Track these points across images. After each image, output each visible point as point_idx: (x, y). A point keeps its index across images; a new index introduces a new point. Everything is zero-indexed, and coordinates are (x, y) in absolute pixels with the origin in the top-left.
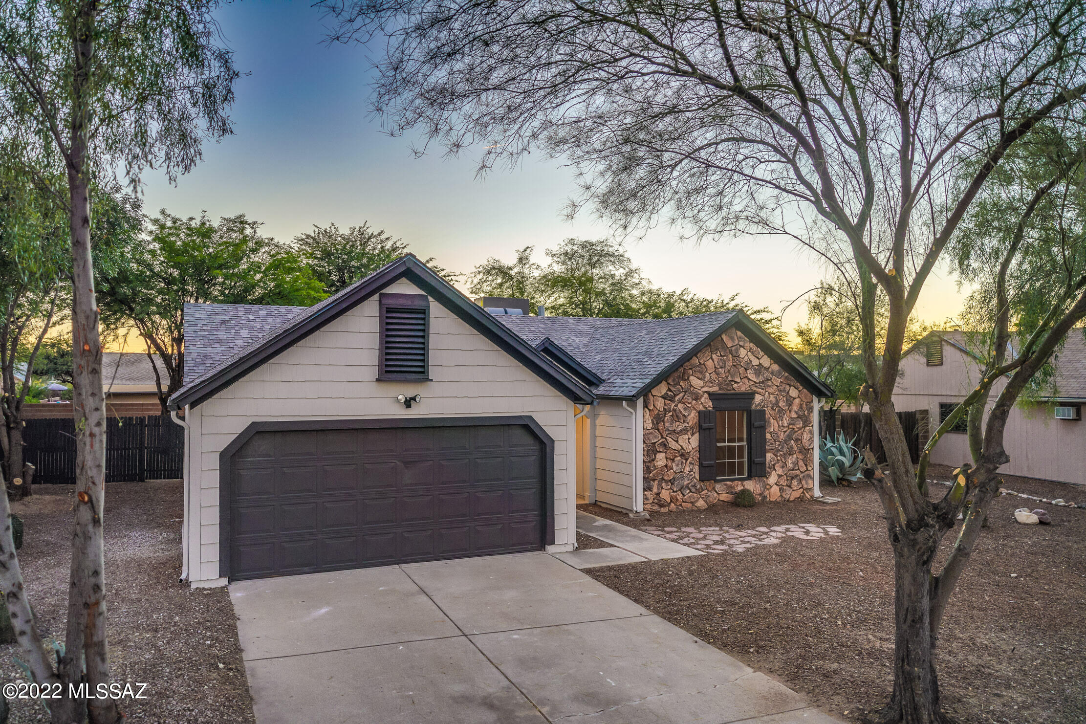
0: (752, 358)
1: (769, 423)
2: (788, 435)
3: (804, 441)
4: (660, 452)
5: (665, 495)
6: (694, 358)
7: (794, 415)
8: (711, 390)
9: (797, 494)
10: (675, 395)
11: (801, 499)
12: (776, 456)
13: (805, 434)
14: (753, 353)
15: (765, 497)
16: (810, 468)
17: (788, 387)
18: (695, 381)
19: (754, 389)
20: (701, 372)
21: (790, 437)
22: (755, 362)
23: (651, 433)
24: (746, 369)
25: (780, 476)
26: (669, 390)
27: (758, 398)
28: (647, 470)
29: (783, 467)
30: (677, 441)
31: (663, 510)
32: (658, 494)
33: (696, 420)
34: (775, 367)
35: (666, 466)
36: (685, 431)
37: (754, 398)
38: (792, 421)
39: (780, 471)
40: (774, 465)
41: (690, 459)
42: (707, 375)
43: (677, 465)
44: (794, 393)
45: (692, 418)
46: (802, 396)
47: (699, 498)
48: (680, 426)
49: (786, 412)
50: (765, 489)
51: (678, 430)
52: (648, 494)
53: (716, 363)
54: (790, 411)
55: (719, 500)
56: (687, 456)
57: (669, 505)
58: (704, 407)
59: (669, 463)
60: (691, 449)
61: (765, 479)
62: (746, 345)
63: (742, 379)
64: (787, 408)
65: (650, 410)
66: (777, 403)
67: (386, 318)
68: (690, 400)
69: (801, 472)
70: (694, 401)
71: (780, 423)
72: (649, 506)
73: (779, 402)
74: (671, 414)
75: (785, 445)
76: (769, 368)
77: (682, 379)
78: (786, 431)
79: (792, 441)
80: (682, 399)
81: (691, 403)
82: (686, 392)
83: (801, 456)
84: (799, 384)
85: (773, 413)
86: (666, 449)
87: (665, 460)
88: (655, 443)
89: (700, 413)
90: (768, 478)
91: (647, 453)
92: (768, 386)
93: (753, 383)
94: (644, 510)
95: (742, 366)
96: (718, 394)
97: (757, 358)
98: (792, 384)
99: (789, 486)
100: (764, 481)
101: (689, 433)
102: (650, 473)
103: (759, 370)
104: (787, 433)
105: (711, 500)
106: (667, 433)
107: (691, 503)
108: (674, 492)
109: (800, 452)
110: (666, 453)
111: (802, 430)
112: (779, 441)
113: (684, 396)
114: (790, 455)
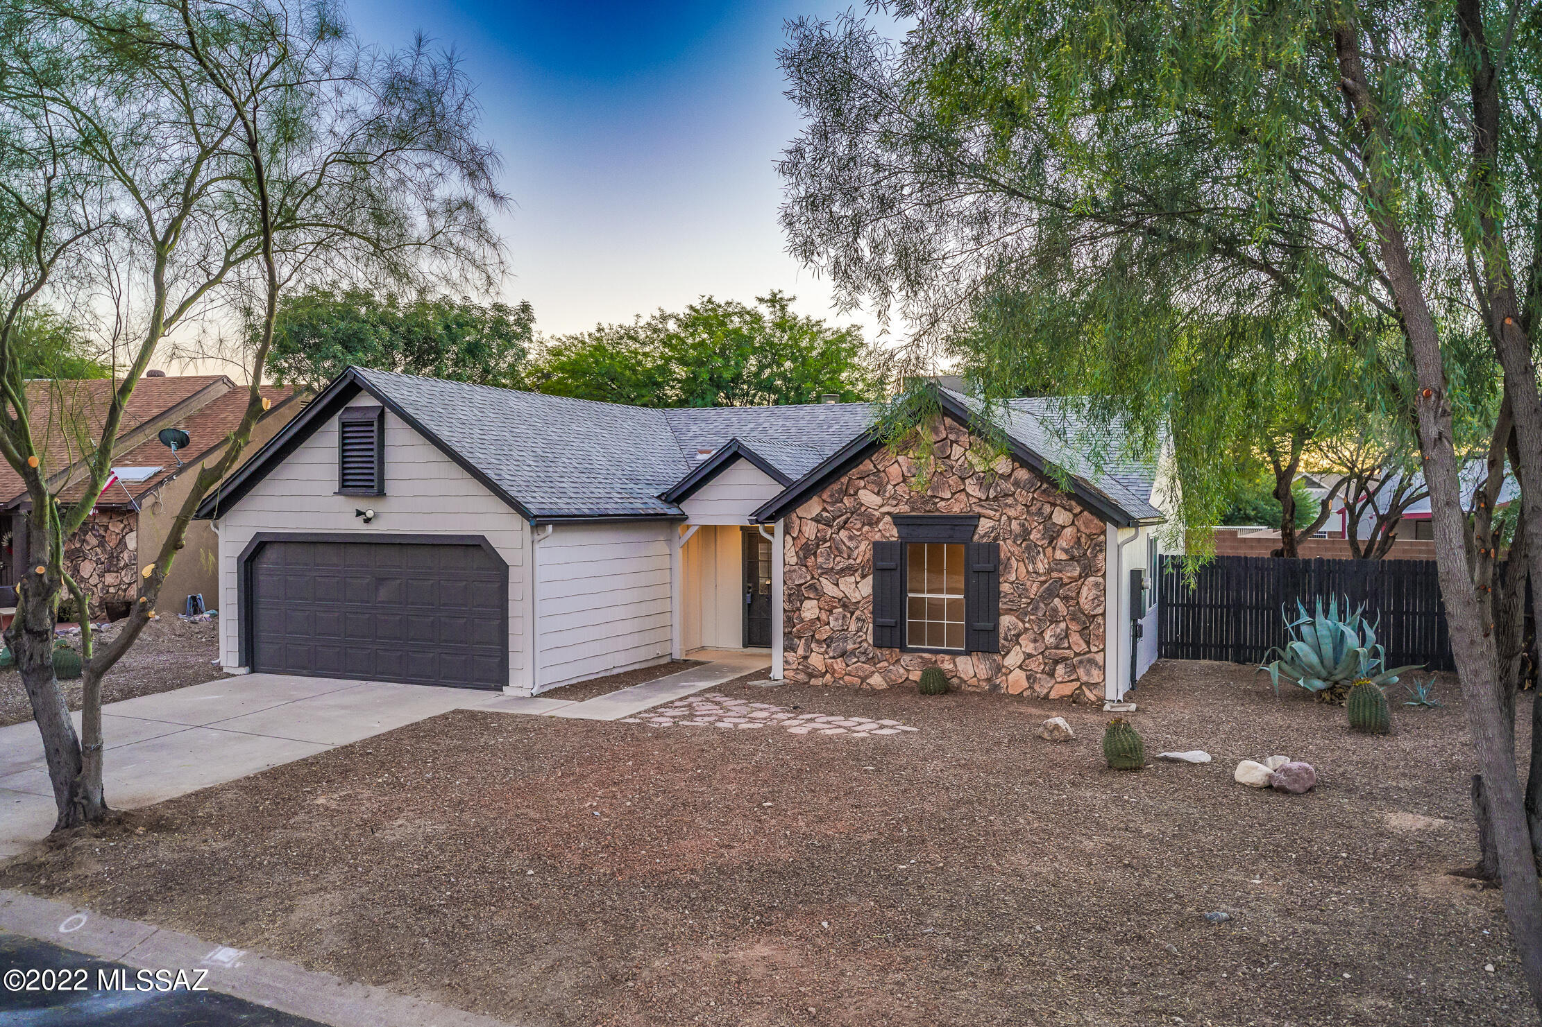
0: (973, 458)
1: (1007, 565)
2: (1048, 589)
3: (1082, 601)
4: (809, 598)
5: (816, 660)
6: (867, 462)
7: (1060, 555)
8: (895, 510)
9: (1068, 689)
10: (834, 519)
11: (1074, 699)
12: (1024, 622)
13: (1084, 591)
14: (976, 452)
15: (997, 687)
16: (1094, 649)
17: (1047, 509)
18: (868, 498)
19: (977, 509)
20: (879, 484)
21: (1050, 594)
22: (981, 466)
23: (794, 571)
26: (825, 509)
27: (984, 525)
28: (789, 622)
29: (1035, 641)
30: (837, 585)
31: (813, 682)
32: (806, 658)
33: (869, 555)
34: (1023, 474)
35: (818, 618)
36: (848, 570)
37: (977, 526)
38: (1056, 566)
39: (1030, 648)
41: (858, 613)
42: (890, 487)
43: (836, 620)
44: (1060, 517)
45: (863, 551)
46: (1080, 523)
47: (873, 673)
48: (841, 563)
49: (1044, 550)
50: (997, 674)
51: (838, 568)
52: (791, 656)
53: (905, 469)
54: (1054, 548)
55: (907, 679)
56: (852, 608)
57: (823, 675)
58: (883, 536)
59: (824, 616)
60: (859, 598)
61: (997, 658)
62: (962, 439)
63: (953, 494)
64: (1045, 542)
65: (794, 539)
66: (1026, 533)
67: (344, 432)
68: (859, 526)
69: (1076, 654)
70: (866, 528)
71: (1030, 567)
72: (791, 674)
73: (1030, 533)
74: (828, 544)
75: (1042, 605)
76: (1010, 475)
77: (846, 493)
78: (1045, 582)
79: (1057, 600)
80: (845, 523)
81: (860, 529)
82: (852, 513)
83: (1074, 627)
84: (1073, 503)
85: (1016, 550)
86: (819, 594)
87: (817, 611)
88: (801, 585)
89: (877, 546)
90: (1004, 657)
91: (789, 598)
92: (1006, 505)
93: (975, 500)
94: (784, 677)
95: (954, 474)
96: (908, 517)
97: (985, 459)
98: (1058, 503)
99: (1048, 674)
100: (994, 660)
101: (856, 574)
102: (795, 626)
103: (989, 478)
104: (1047, 585)
105: (895, 678)
106: (820, 571)
107: (860, 677)
108: (831, 658)
109: (1073, 619)
110: (818, 600)
111: (1080, 582)
112: (1028, 598)
113: (849, 519)
114: (1052, 622)
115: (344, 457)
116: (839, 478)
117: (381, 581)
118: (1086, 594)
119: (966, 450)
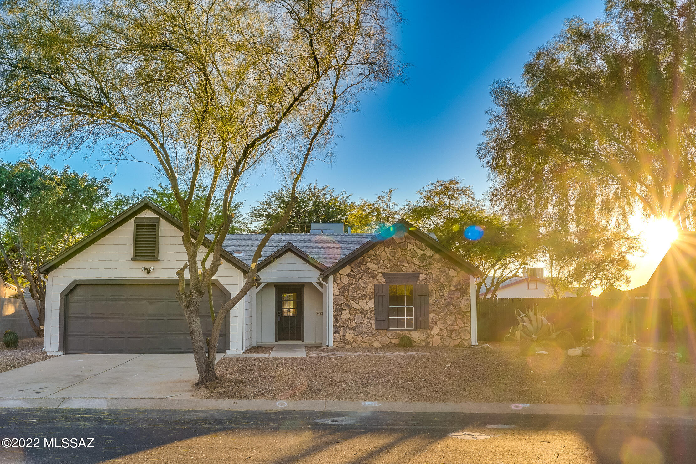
0: (417, 249)
1: (432, 293)
2: (448, 302)
3: (462, 306)
4: (345, 310)
5: (349, 337)
6: (371, 251)
7: (453, 288)
8: (384, 271)
9: (457, 342)
10: (356, 275)
11: (459, 346)
12: (438, 316)
13: (463, 302)
14: (418, 247)
15: (428, 343)
16: (467, 325)
17: (447, 270)
18: (372, 266)
19: (419, 270)
20: (377, 260)
21: (449, 304)
22: (420, 253)
23: (339, 298)
24: (412, 258)
25: (441, 330)
27: (422, 277)
28: (336, 320)
29: (444, 323)
30: (358, 304)
31: (347, 346)
32: (344, 336)
33: (372, 290)
34: (437, 256)
35: (349, 319)
36: (364, 297)
37: (419, 277)
38: (451, 293)
39: (441, 326)
40: (436, 322)
41: (367, 315)
42: (381, 261)
43: (358, 318)
44: (453, 273)
45: (370, 289)
46: (460, 275)
47: (375, 341)
48: (360, 294)
49: (446, 286)
50: (428, 338)
51: (358, 296)
52: (337, 336)
53: (388, 254)
54: (450, 286)
55: (390, 342)
56: (365, 313)
57: (352, 343)
58: (379, 282)
59: (352, 317)
60: (368, 309)
61: (428, 331)
62: (412, 241)
63: (408, 264)
64: (447, 283)
65: (338, 284)
67: (136, 229)
68: (368, 278)
69: (460, 328)
70: (371, 278)
71: (441, 293)
72: (337, 343)
73: (440, 280)
74: (354, 286)
75: (446, 309)
76: (432, 256)
77: (362, 264)
78: (447, 299)
79: (452, 306)
80: (362, 277)
82: (365, 272)
83: (459, 317)
84: (457, 267)
85: (435, 286)
86: (350, 308)
87: (349, 315)
88: (341, 304)
89: (376, 286)
90: (431, 330)
91: (336, 310)
92: (431, 268)
93: (418, 267)
94: (333, 345)
95: (409, 256)
96: (389, 274)
97: (422, 250)
98: (451, 267)
99: (449, 337)
100: (427, 332)
101: (367, 299)
102: (338, 322)
103: (423, 258)
104: (447, 300)
105: (384, 342)
106: (350, 298)
107: (368, 343)
108: (355, 335)
109: (458, 314)
110: (349, 310)
111: (461, 299)
112: (440, 306)
113: (363, 275)
114: (450, 315)
115: (136, 241)
119: (414, 246)
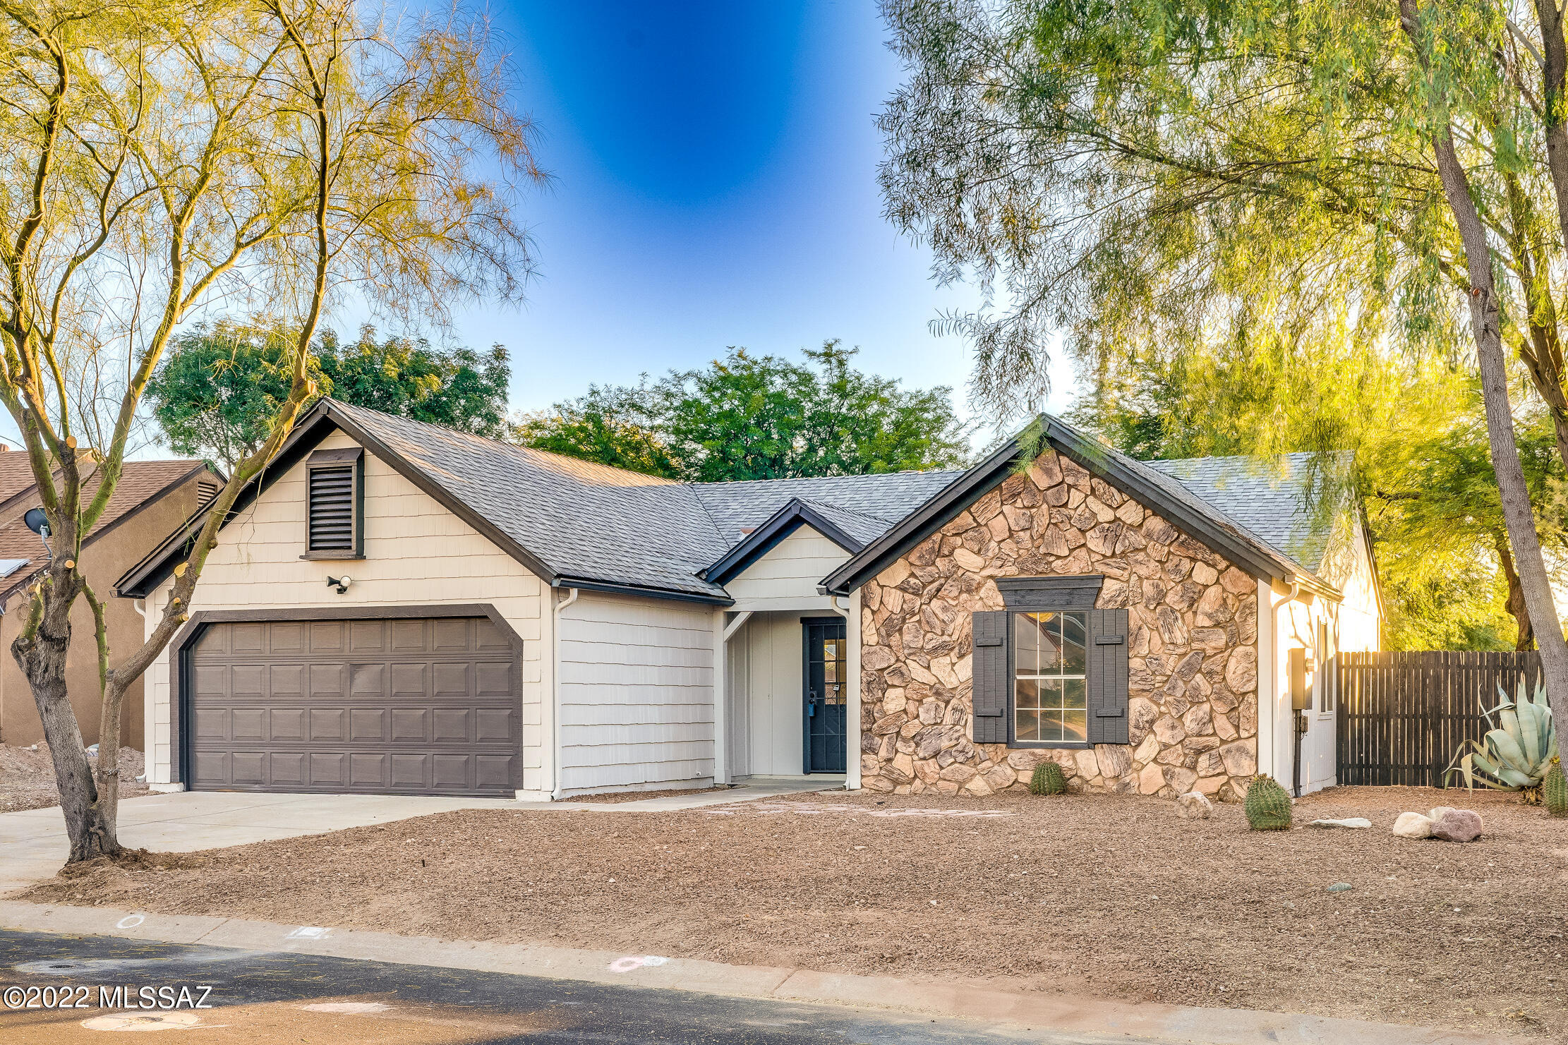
0: (1095, 506)
1: (1138, 636)
2: (1188, 663)
3: (1229, 676)
4: (894, 686)
5: (903, 764)
6: (965, 514)
7: (1202, 621)
8: (1000, 573)
9: (1213, 785)
10: (924, 587)
12: (1158, 705)
13: (1232, 664)
14: (1099, 498)
15: (1126, 786)
16: (1244, 734)
17: (1186, 565)
18: (966, 558)
19: (1101, 568)
20: (980, 541)
21: (1190, 669)
22: (1105, 515)
23: (875, 652)
24: (1083, 532)
26: (913, 575)
27: (1110, 587)
28: (868, 716)
29: (1173, 727)
30: (928, 668)
31: (899, 790)
32: (889, 760)
33: (967, 629)
34: (1156, 524)
35: (905, 711)
36: (942, 649)
37: (1100, 589)
38: (1198, 634)
39: (1166, 736)
40: (1152, 722)
41: (954, 702)
42: (993, 544)
43: (928, 711)
44: (1203, 574)
45: (960, 626)
46: (1225, 581)
47: (974, 775)
48: (933, 640)
49: (1183, 615)
50: (1126, 770)
51: (929, 646)
52: (870, 759)
53: (1012, 521)
54: (1195, 613)
55: (1016, 781)
56: (947, 696)
57: (911, 781)
58: (985, 605)
59: (912, 707)
60: (956, 683)
61: (1127, 750)
62: (1081, 482)
63: (1071, 551)
64: (1184, 606)
65: (873, 612)
66: (1160, 597)
67: (312, 481)
68: (955, 594)
69: (1223, 742)
70: (964, 596)
71: (1166, 637)
72: (871, 781)
73: (1165, 596)
74: (916, 618)
75: (1180, 683)
76: (1141, 525)
77: (939, 554)
78: (1185, 654)
79: (1199, 676)
80: (938, 590)
81: (956, 598)
82: (947, 578)
83: (1220, 708)
84: (1218, 557)
85: (1149, 616)
86: (907, 682)
87: (904, 701)
88: (883, 670)
89: (980, 619)
90: (1135, 748)
91: (868, 686)
92: (1136, 561)
93: (1099, 557)
94: (862, 786)
95: (1072, 526)
96: (1016, 580)
97: (1110, 506)
98: (1199, 557)
99: (1189, 768)
100: (1123, 753)
101: (952, 654)
102: (875, 721)
103: (1115, 530)
104: (1187, 658)
105: (999, 780)
106: (906, 651)
107: (956, 781)
108: (921, 759)
109: (1219, 699)
110: (905, 688)
111: (1226, 654)
112: (1164, 675)
113: (942, 585)
114: (1193, 704)
115: (312, 512)
116: (929, 536)
117: (356, 667)
118: (1235, 668)
119: (1087, 496)
